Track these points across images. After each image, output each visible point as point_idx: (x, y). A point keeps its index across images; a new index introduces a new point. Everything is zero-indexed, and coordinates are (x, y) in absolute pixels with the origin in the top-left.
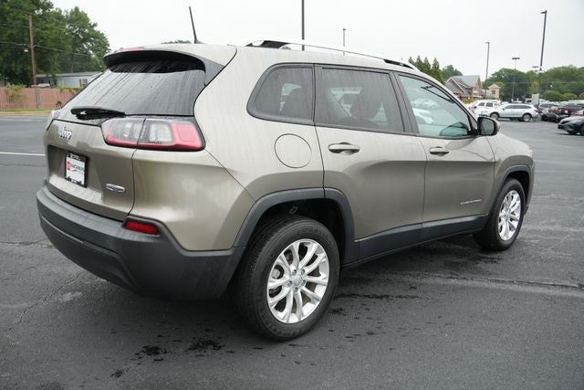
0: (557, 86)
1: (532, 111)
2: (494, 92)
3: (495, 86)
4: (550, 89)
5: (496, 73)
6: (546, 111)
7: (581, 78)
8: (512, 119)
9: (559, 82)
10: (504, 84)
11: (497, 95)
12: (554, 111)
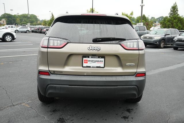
0: (25, 20)
1: (29, 29)
2: (4, 22)
3: (3, 20)
4: (23, 21)
5: (3, 15)
6: (33, 29)
7: (32, 18)
8: (22, 32)
9: (25, 19)
10: (7, 19)
11: (5, 23)
12: (36, 29)
